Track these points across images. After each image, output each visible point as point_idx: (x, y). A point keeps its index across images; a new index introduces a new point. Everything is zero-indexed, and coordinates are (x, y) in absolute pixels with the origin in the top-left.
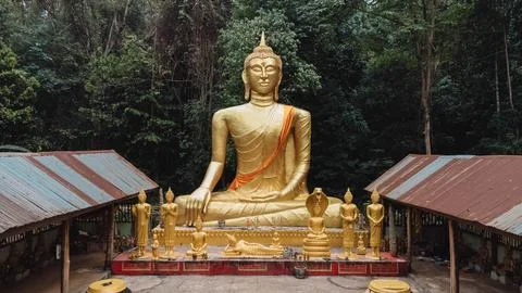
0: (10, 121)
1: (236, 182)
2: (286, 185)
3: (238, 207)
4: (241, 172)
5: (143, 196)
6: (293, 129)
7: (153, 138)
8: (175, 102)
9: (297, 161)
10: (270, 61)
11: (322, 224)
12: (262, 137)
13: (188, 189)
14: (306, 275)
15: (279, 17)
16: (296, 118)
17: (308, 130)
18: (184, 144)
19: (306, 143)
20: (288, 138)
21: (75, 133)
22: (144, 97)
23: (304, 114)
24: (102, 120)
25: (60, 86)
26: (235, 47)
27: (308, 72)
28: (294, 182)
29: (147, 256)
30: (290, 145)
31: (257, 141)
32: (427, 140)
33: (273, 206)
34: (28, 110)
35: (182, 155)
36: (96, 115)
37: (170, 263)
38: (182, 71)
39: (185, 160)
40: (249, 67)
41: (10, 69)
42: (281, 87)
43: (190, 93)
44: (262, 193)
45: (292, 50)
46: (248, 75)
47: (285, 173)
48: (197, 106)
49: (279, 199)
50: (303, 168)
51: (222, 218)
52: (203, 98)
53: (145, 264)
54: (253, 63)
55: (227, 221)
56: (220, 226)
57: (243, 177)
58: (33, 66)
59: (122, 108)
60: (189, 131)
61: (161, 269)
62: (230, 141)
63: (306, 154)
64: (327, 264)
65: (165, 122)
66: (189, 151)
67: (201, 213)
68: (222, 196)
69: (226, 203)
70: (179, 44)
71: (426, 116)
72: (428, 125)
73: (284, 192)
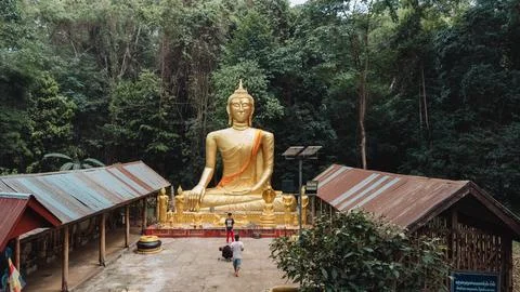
0: (56, 136)
1: (222, 182)
2: (256, 183)
3: (223, 198)
4: (226, 174)
5: (164, 191)
6: (261, 146)
7: (162, 147)
8: (178, 118)
9: (264, 167)
10: (245, 101)
11: (272, 208)
12: (240, 151)
13: (189, 186)
14: (260, 237)
15: (253, 65)
16: (264, 138)
17: (272, 146)
18: (185, 152)
19: (270, 155)
20: (258, 152)
21: (100, 143)
22: (154, 116)
23: (269, 135)
24: (122, 134)
25: (89, 106)
26: (223, 86)
27: (274, 105)
28: (262, 181)
29: (166, 226)
30: (260, 156)
31: (235, 155)
34: (68, 126)
35: (184, 160)
36: (117, 130)
37: (181, 230)
38: (183, 95)
39: (186, 164)
40: (231, 104)
41: (54, 95)
42: (254, 115)
43: (189, 113)
44: (241, 189)
45: (262, 89)
46: (231, 109)
47: (256, 175)
48: (195, 123)
49: (251, 193)
50: (268, 172)
51: (212, 206)
52: (200, 116)
53: (166, 231)
54: (234, 101)
55: (216, 208)
56: (211, 211)
57: (227, 179)
58: (70, 92)
59: (138, 124)
60: (189, 142)
61: (175, 234)
62: (219, 154)
63: (270, 162)
64: (273, 231)
65: (171, 135)
66: (189, 158)
67: (198, 202)
68: (213, 191)
69: (215, 196)
70: (182, 75)
71: (363, 133)
72: (364, 140)
73: (255, 188)
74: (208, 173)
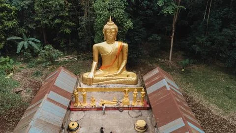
3: (103, 78)
6: (122, 50)
10: (113, 30)
17: (127, 51)
32: (172, 45)
33: (114, 77)
49: (116, 75)
69: (99, 77)
71: (174, 31)
72: (173, 34)
73: (118, 73)
74: (95, 64)
